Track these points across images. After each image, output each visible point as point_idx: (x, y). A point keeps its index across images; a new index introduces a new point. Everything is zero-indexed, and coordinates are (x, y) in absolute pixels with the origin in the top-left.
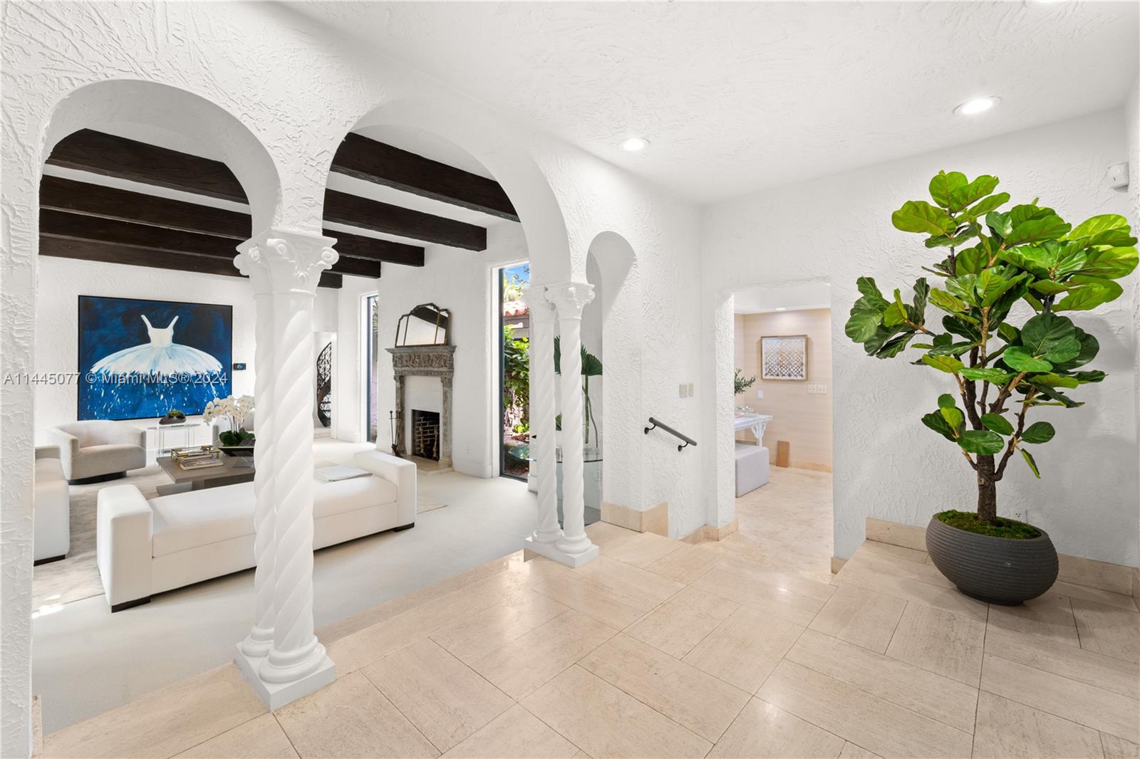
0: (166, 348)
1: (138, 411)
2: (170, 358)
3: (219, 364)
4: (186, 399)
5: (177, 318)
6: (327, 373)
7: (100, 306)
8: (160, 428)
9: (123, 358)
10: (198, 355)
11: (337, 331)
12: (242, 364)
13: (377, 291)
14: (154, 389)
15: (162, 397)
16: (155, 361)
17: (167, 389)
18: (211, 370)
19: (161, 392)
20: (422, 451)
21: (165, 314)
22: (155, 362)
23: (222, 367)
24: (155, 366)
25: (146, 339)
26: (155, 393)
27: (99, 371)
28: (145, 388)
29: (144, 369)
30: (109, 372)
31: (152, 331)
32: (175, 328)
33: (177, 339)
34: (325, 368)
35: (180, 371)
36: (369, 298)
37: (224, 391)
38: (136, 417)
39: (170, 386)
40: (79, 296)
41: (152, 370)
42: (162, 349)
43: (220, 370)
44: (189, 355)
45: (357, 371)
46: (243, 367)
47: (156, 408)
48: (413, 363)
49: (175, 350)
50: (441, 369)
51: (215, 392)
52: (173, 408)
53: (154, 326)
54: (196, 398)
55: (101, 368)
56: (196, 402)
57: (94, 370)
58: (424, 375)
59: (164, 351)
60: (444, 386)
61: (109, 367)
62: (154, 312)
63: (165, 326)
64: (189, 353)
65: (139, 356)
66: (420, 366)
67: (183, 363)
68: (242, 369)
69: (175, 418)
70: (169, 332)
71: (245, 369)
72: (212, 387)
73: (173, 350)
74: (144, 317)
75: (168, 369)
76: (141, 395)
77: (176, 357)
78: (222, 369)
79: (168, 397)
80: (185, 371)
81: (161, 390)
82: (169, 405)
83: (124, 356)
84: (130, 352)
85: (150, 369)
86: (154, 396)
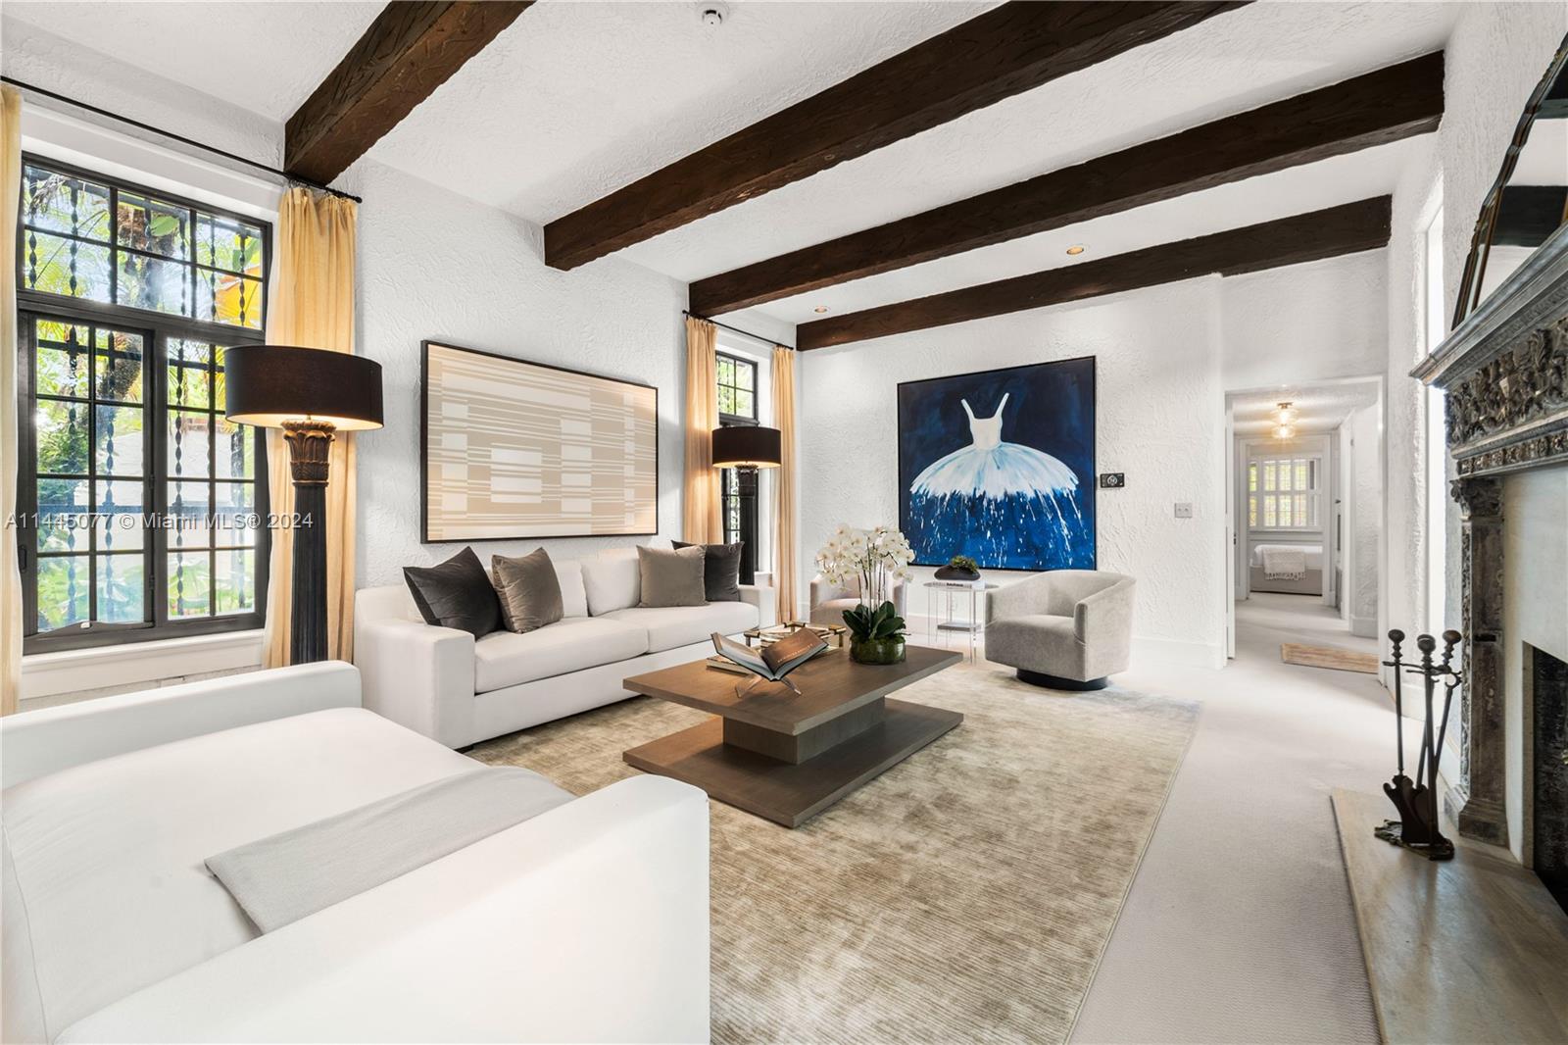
0: (993, 451)
2: (998, 468)
3: (1072, 475)
4: (1021, 540)
5: (1007, 395)
10: (1038, 459)
12: (1115, 475)
13: (1441, 175)
14: (978, 521)
16: (979, 473)
17: (995, 521)
18: (1058, 488)
21: (992, 393)
22: (980, 475)
23: (1077, 483)
24: (980, 482)
25: (968, 440)
28: (967, 519)
29: (966, 489)
31: (975, 424)
32: (1004, 415)
33: (1007, 436)
35: (1012, 491)
37: (1082, 531)
39: (999, 517)
41: (975, 489)
42: (987, 453)
43: (1074, 489)
44: (1024, 461)
46: (1120, 481)
49: (1006, 454)
51: (1066, 531)
53: (977, 416)
54: (1036, 541)
55: (921, 486)
56: (1037, 549)
57: (913, 490)
59: (990, 456)
61: (928, 485)
62: (977, 393)
63: (991, 414)
64: (1026, 458)
65: (959, 467)
67: (1016, 476)
68: (1117, 486)
70: (996, 422)
71: (1123, 486)
72: (1062, 520)
73: (1003, 453)
74: (964, 402)
75: (996, 487)
76: (964, 529)
77: (1007, 466)
78: (1077, 486)
79: (996, 535)
80: (1020, 490)
81: (987, 523)
82: (998, 549)
83: (943, 466)
84: (950, 461)
85: (974, 486)
86: (977, 533)
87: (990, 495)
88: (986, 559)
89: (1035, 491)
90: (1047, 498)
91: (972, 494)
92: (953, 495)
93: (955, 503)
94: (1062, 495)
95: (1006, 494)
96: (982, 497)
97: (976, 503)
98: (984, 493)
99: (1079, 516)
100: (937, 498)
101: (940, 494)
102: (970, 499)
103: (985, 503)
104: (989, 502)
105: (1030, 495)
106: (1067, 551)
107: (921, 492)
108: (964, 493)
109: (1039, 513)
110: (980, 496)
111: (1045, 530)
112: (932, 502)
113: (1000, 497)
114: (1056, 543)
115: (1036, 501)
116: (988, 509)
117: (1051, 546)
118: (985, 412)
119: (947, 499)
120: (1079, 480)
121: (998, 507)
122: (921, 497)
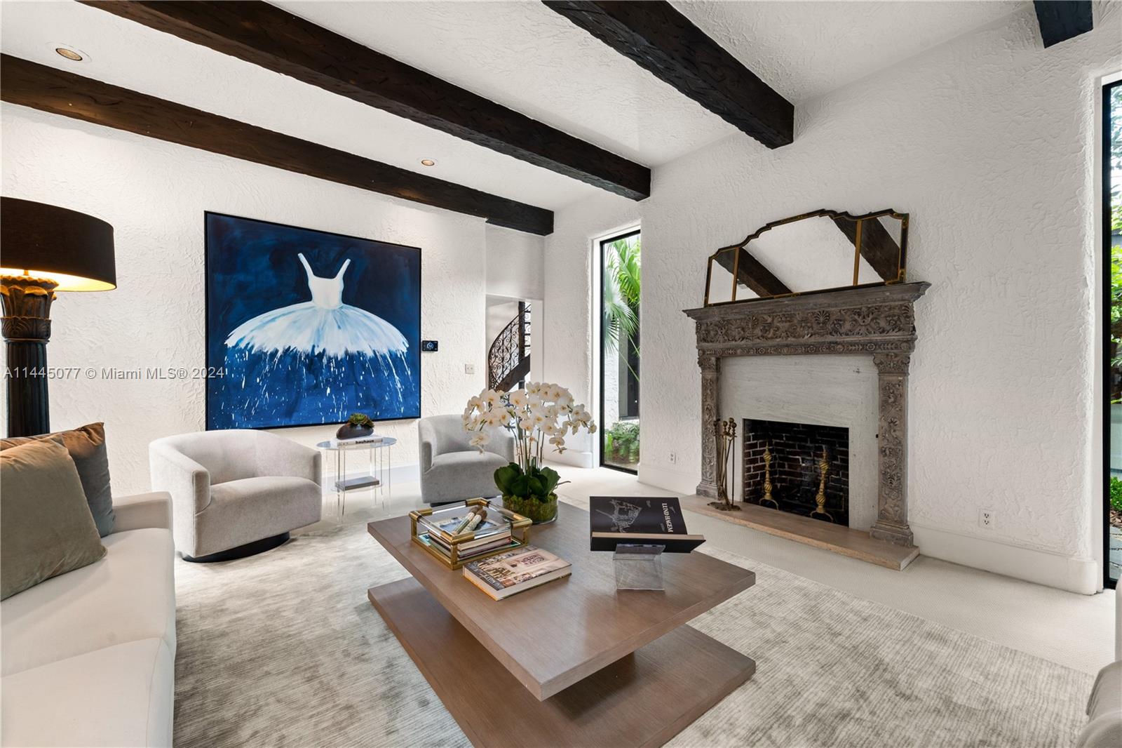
0: (334, 311)
1: (295, 414)
2: (339, 327)
3: (404, 340)
4: (361, 395)
6: (507, 364)
7: (237, 233)
8: (339, 445)
9: (272, 324)
10: (376, 323)
11: (543, 299)
12: (432, 342)
13: (639, 222)
14: (317, 378)
15: (328, 391)
16: (318, 330)
17: (335, 378)
18: (393, 349)
19: (328, 383)
20: (768, 497)
21: (332, 255)
22: (319, 333)
23: (408, 346)
24: (319, 340)
25: (306, 296)
26: (317, 386)
27: (237, 345)
29: (302, 345)
30: (252, 347)
31: (315, 282)
32: (345, 279)
33: (349, 297)
34: (503, 359)
35: (353, 349)
36: (602, 243)
37: (411, 384)
38: (293, 423)
39: (339, 374)
40: (206, 213)
41: (314, 347)
42: (328, 312)
43: (405, 351)
44: (366, 325)
45: (586, 354)
46: (434, 346)
47: (321, 410)
48: (765, 330)
49: (347, 316)
50: (877, 337)
51: (399, 385)
52: (344, 410)
53: (318, 273)
54: (374, 395)
55: (242, 339)
56: (375, 402)
57: (230, 343)
58: (807, 353)
59: (330, 317)
60: (880, 373)
61: (253, 339)
62: (317, 251)
63: (332, 275)
64: (368, 322)
65: (295, 322)
66: (792, 332)
67: (357, 337)
68: (433, 350)
69: (359, 428)
70: (336, 284)
71: (437, 350)
72: (396, 376)
73: (344, 315)
74: (301, 256)
75: (336, 345)
76: (299, 387)
77: (348, 327)
78: (407, 349)
79: (336, 390)
80: (360, 350)
81: (327, 380)
82: (338, 405)
83: (273, 320)
84: (284, 315)
85: (312, 344)
86: (316, 389)
87: (331, 352)
88: (326, 415)
89: (374, 351)
90: (384, 357)
91: (310, 350)
92: (287, 351)
93: (289, 360)
94: (397, 355)
95: (347, 353)
96: (321, 355)
97: (314, 361)
98: (324, 350)
99: (409, 373)
100: (265, 354)
101: (269, 349)
102: (307, 356)
103: (325, 361)
104: (330, 359)
105: (370, 354)
106: (399, 402)
107: (242, 346)
108: (300, 349)
109: (377, 369)
110: (319, 354)
111: (382, 385)
112: (257, 359)
113: (341, 355)
114: (391, 396)
115: (374, 360)
116: (328, 367)
117: (387, 398)
118: (326, 272)
119: (279, 355)
120: (409, 344)
121: (339, 364)
122: (242, 351)
